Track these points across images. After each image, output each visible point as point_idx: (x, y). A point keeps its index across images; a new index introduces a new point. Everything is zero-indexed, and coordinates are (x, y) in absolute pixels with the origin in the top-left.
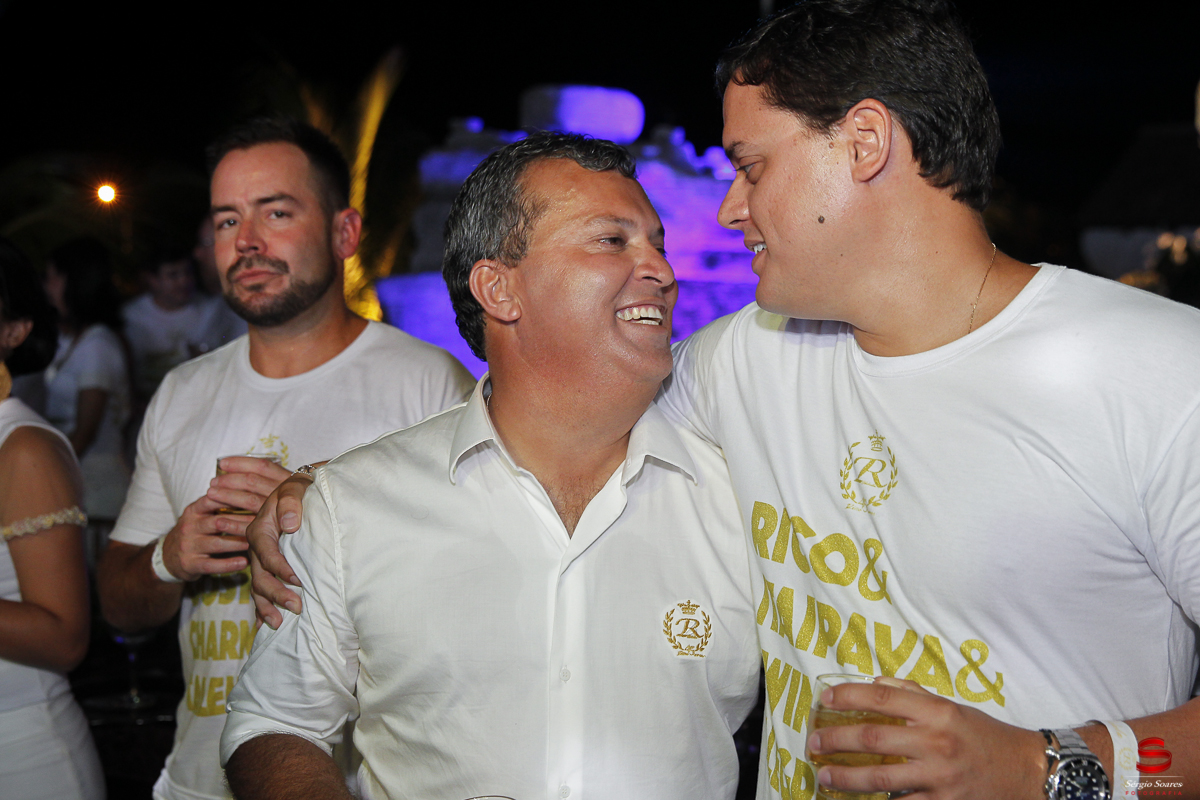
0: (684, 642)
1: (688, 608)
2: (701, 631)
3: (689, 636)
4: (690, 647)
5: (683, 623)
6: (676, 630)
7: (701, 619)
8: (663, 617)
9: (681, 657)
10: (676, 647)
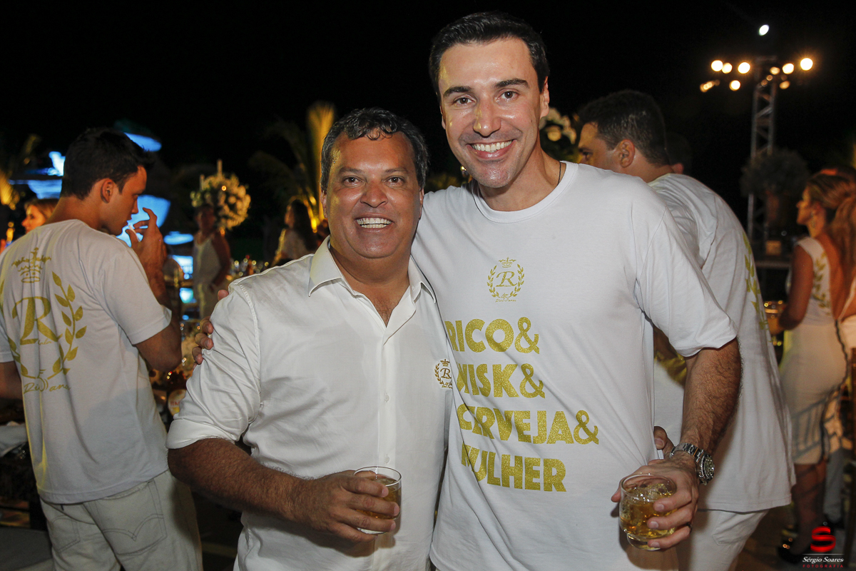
0: (445, 381)
1: (445, 363)
3: (446, 378)
4: (446, 384)
5: (442, 371)
6: (441, 374)
7: (451, 369)
8: (435, 368)
9: (444, 388)
10: (440, 383)
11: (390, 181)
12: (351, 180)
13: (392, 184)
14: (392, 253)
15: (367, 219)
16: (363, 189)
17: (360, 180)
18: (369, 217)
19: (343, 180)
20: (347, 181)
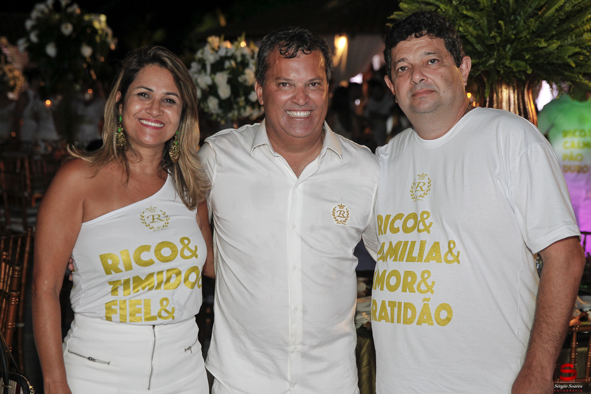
0: (339, 219)
1: (341, 207)
2: (345, 215)
3: (341, 217)
4: (341, 221)
5: (339, 212)
6: (337, 214)
7: (346, 211)
8: (332, 209)
9: (338, 224)
10: (336, 221)
11: (311, 85)
12: (284, 84)
13: (312, 87)
14: (311, 134)
15: (295, 112)
16: (293, 92)
17: (290, 85)
18: (297, 111)
19: (279, 84)
20: (281, 85)
